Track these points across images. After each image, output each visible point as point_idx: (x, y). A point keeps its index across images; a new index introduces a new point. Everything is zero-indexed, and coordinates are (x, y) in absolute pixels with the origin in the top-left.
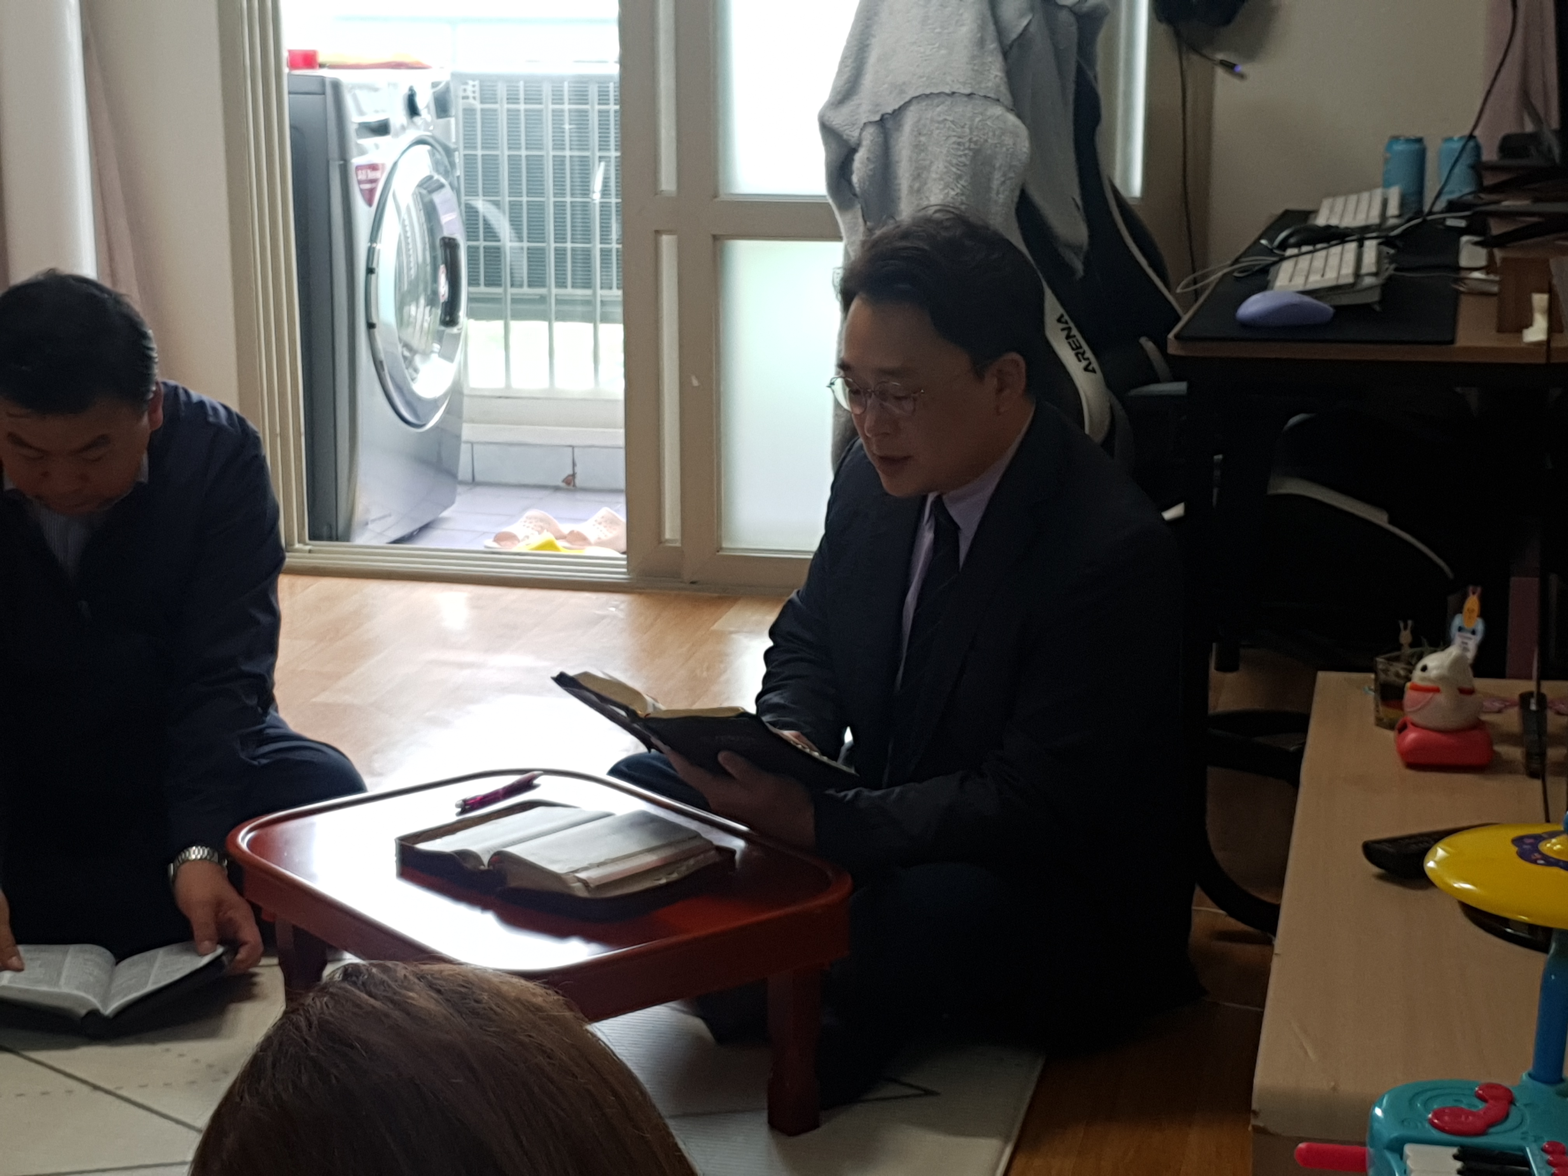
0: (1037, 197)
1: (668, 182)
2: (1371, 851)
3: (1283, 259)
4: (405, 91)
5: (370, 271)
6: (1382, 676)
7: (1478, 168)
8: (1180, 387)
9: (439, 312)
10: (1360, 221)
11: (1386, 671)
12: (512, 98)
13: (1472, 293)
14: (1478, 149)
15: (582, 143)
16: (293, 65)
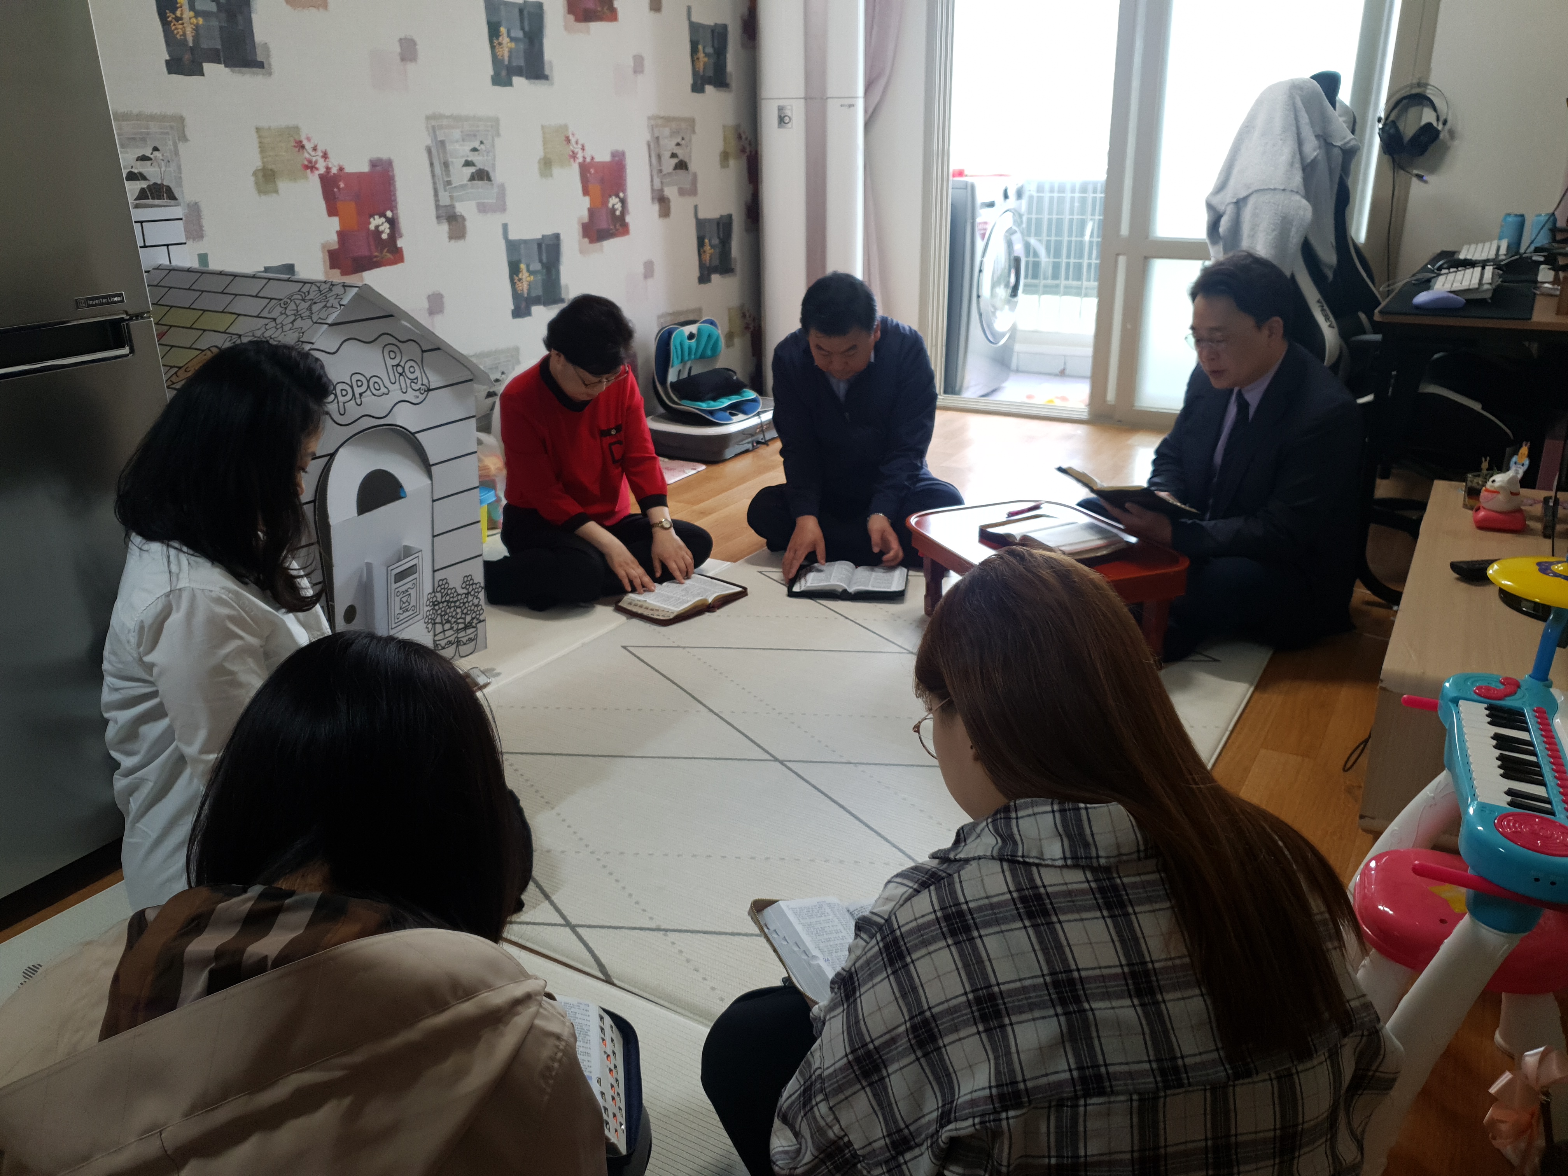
0: (1313, 241)
1: (1125, 230)
2: (1455, 566)
3: (1439, 275)
4: (1004, 188)
5: (980, 271)
6: (1469, 484)
7: (1554, 230)
8: (1378, 337)
9: (1009, 291)
10: (1484, 257)
11: (1471, 481)
12: (1052, 191)
13: (1542, 294)
14: (1555, 222)
15: (1083, 211)
16: (954, 176)
